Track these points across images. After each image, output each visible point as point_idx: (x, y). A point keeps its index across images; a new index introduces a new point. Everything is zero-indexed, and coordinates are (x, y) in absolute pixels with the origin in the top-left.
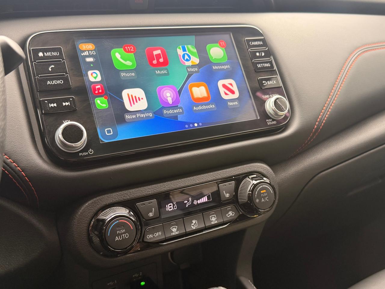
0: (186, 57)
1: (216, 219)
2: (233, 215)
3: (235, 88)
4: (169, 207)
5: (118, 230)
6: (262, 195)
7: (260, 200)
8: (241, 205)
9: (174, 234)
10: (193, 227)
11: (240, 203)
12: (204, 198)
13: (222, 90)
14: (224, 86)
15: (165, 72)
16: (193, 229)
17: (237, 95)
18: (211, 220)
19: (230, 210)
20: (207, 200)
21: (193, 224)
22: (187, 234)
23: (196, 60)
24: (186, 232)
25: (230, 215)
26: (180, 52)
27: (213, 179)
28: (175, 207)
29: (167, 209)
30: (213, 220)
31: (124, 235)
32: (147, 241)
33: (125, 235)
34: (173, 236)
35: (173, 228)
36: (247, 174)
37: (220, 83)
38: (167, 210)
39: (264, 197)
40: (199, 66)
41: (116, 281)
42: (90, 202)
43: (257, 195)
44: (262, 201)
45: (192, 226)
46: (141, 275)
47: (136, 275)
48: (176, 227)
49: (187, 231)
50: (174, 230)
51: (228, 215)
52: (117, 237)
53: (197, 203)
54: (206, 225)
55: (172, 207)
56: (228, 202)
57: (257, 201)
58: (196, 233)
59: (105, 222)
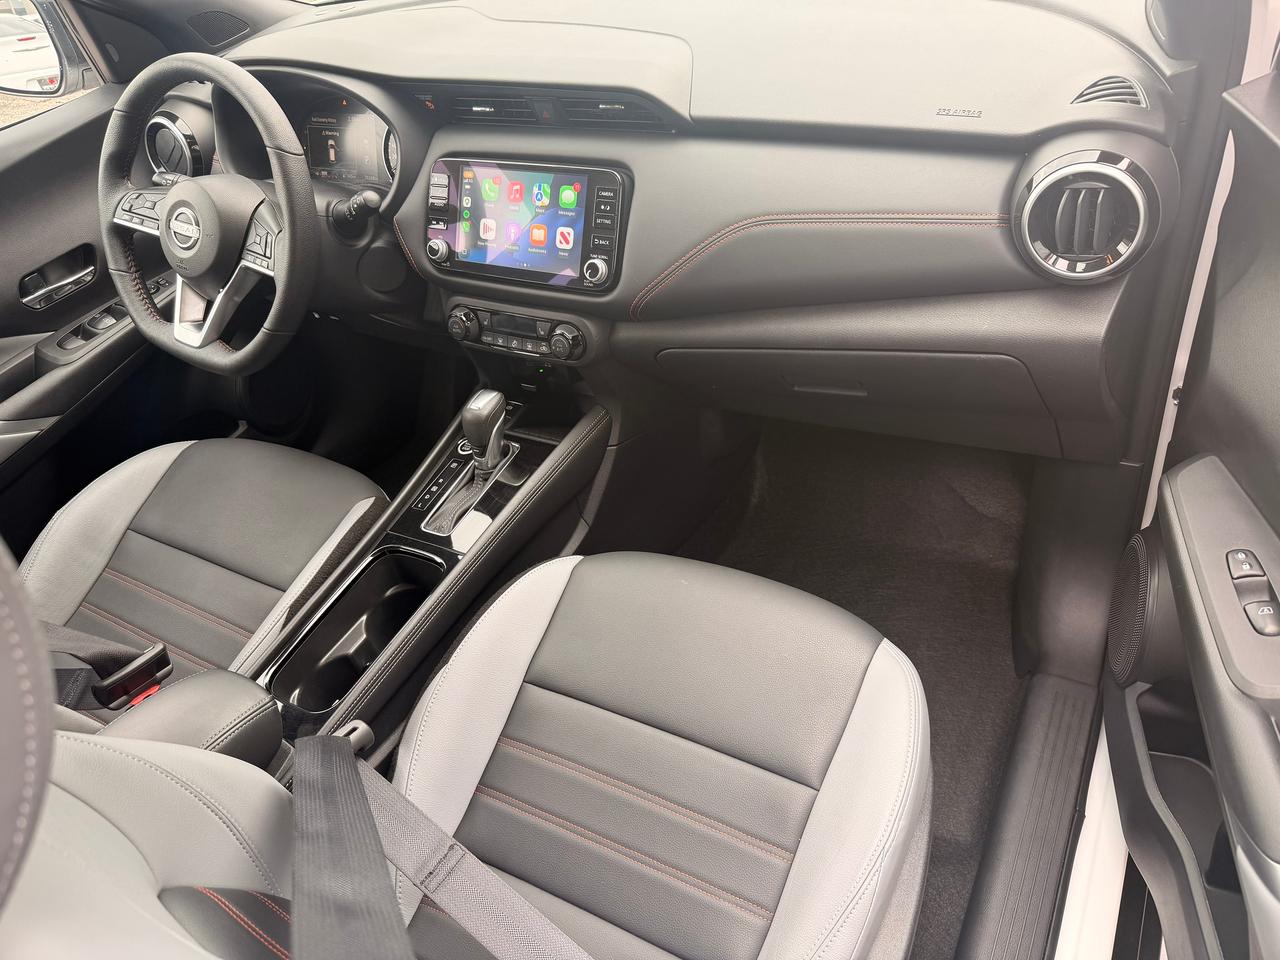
0: (539, 196)
3: (571, 239)
13: (559, 237)
14: (562, 234)
15: (517, 208)
17: (570, 246)
19: (543, 345)
23: (546, 201)
26: (536, 190)
27: (534, 314)
36: (560, 323)
37: (561, 229)
40: (546, 208)
51: (541, 348)
56: (542, 339)
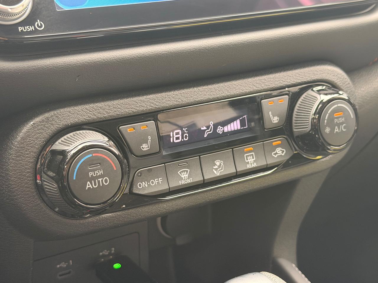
1: (254, 159)
2: (283, 155)
4: (175, 136)
5: (91, 171)
6: (336, 120)
7: (333, 129)
8: (298, 137)
9: (183, 182)
10: (215, 172)
11: (295, 135)
12: (235, 122)
16: (216, 176)
18: (246, 161)
19: (278, 146)
20: (239, 127)
21: (216, 167)
22: (205, 184)
24: (204, 180)
25: (277, 154)
27: (251, 90)
28: (186, 136)
29: (172, 139)
30: (249, 160)
31: (100, 180)
32: (137, 192)
33: (102, 180)
34: (182, 185)
35: (183, 171)
36: (310, 85)
38: (172, 141)
39: (339, 125)
41: (71, 261)
42: (38, 119)
43: (327, 120)
44: (335, 131)
45: (214, 170)
46: (113, 252)
47: (106, 252)
48: (187, 171)
49: (206, 178)
50: (184, 175)
51: (275, 154)
52: (88, 183)
53: (223, 131)
54: (238, 170)
55: (180, 136)
56: (275, 132)
57: (328, 130)
58: (221, 183)
59: (67, 156)
